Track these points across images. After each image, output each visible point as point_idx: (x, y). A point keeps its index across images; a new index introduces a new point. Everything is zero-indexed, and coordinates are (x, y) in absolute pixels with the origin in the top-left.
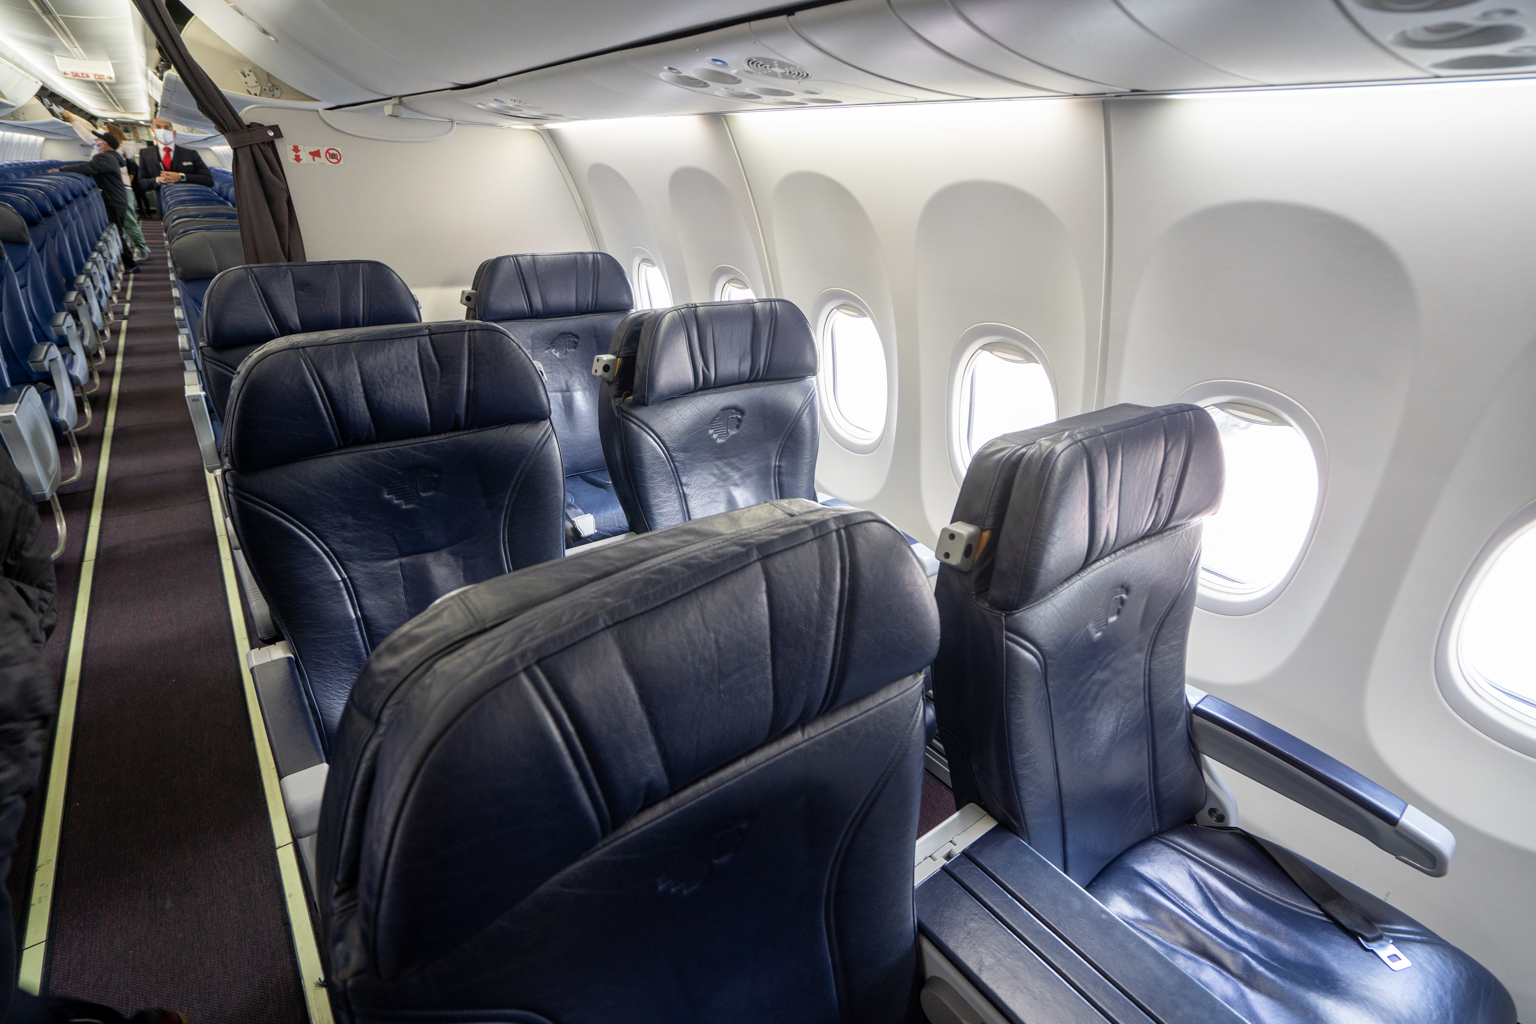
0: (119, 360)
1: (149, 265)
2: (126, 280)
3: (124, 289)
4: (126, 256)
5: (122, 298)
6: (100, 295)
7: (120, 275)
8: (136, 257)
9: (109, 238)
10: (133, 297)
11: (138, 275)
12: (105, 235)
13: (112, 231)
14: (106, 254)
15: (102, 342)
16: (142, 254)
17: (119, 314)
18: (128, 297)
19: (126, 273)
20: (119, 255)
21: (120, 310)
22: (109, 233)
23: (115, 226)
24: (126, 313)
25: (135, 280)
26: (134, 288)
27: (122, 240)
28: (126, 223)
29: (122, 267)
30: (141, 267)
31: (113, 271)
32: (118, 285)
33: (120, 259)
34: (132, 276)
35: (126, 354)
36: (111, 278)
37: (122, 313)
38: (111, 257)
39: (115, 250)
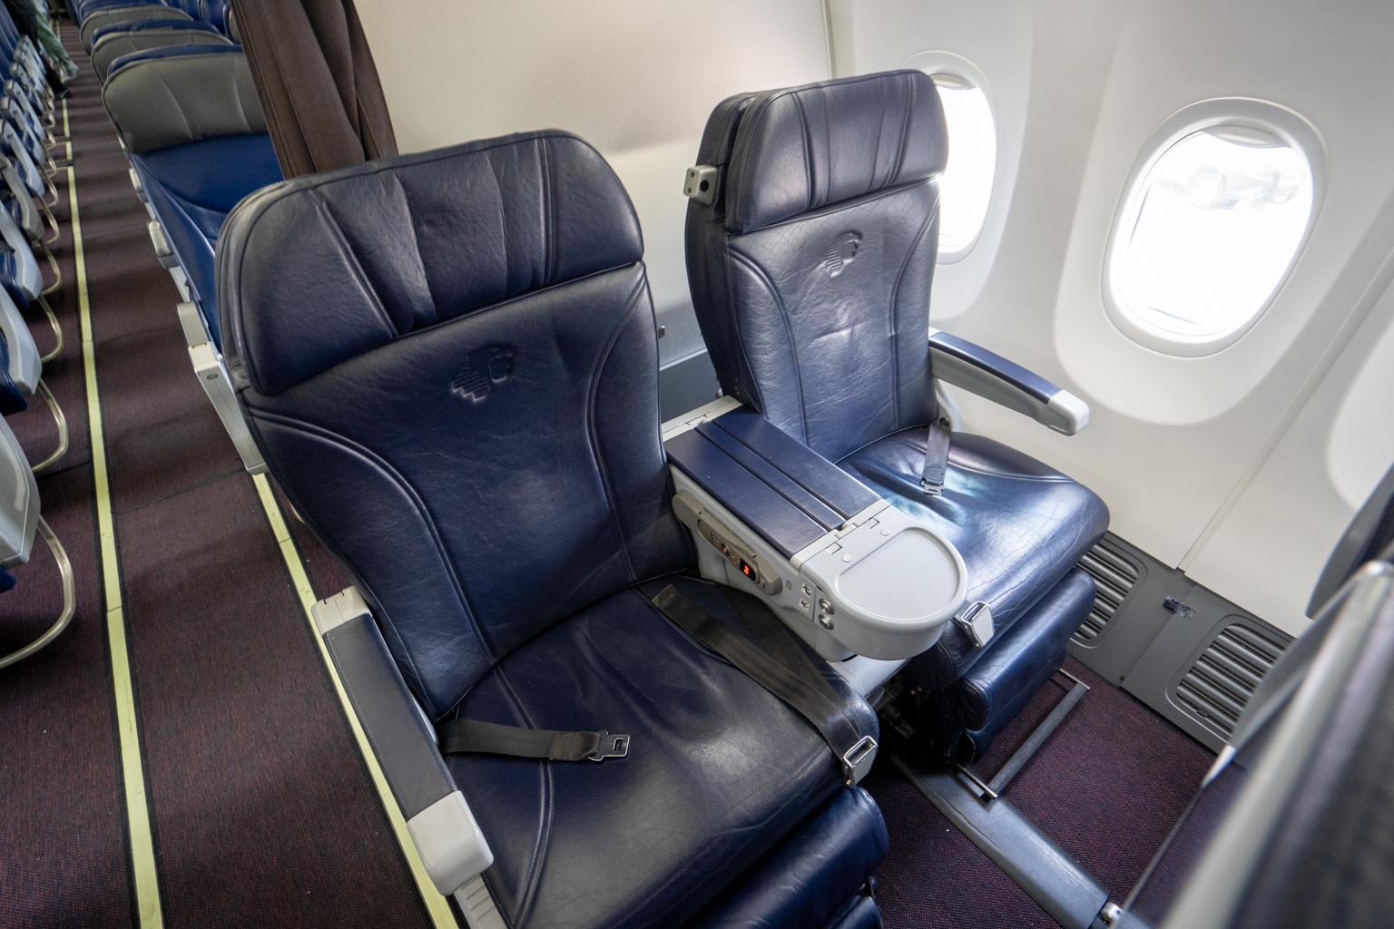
0: (76, 228)
1: (82, 85)
2: (59, 108)
3: (60, 121)
4: (51, 77)
5: (58, 134)
6: (30, 143)
7: (51, 103)
8: (64, 77)
9: (23, 57)
10: (72, 132)
11: (73, 101)
12: (17, 53)
13: (25, 47)
14: (25, 80)
15: (48, 206)
16: (69, 72)
17: (60, 157)
18: (67, 133)
19: (57, 99)
20: (42, 77)
21: (60, 152)
22: (22, 50)
23: (27, 39)
24: (70, 157)
25: (70, 107)
26: (71, 119)
27: (42, 57)
28: (40, 33)
29: (51, 92)
30: (72, 90)
31: (40, 104)
32: (51, 118)
33: (45, 82)
34: (64, 102)
35: (82, 220)
36: (38, 113)
37: (65, 156)
38: (33, 83)
39: (36, 72)
